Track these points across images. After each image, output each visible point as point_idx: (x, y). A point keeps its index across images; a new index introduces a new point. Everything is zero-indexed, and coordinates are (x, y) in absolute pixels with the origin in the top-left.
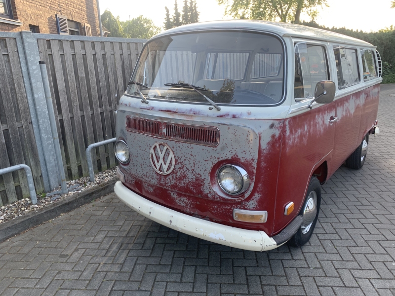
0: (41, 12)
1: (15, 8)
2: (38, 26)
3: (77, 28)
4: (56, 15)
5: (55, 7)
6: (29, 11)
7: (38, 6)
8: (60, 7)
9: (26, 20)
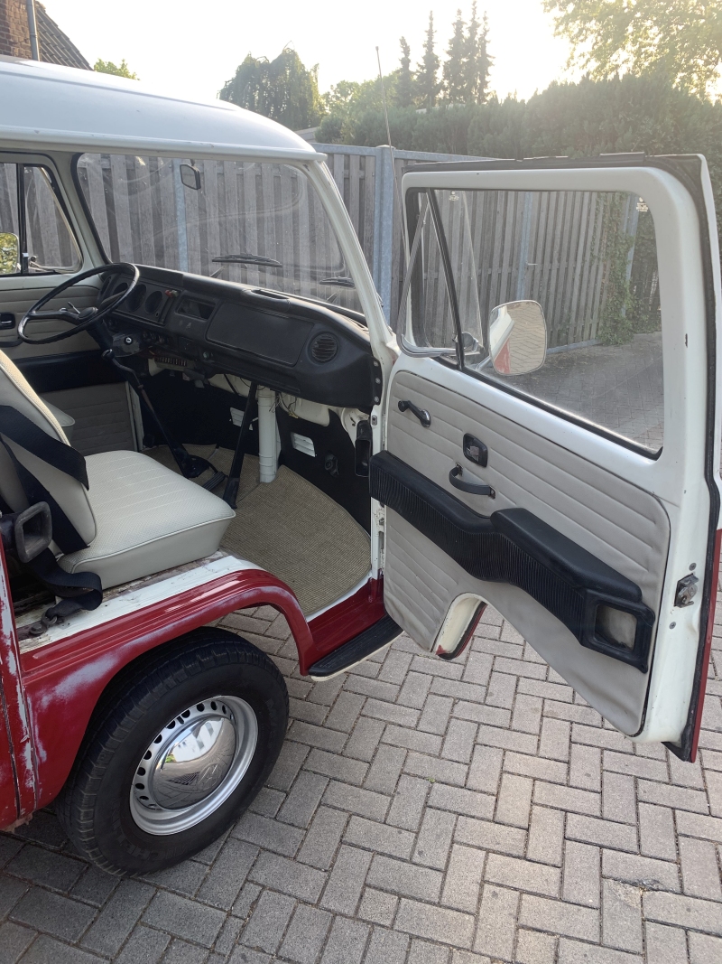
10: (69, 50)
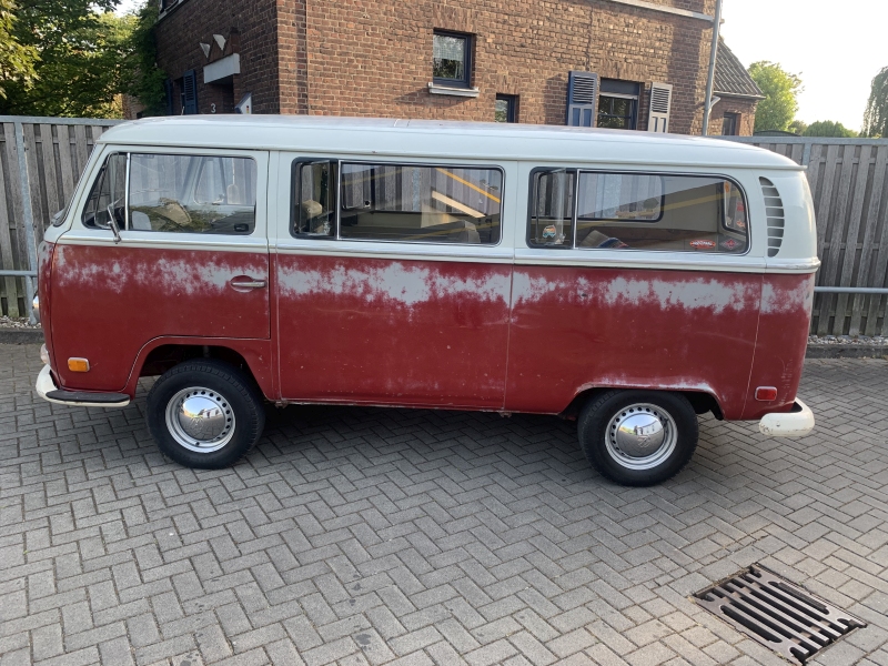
0: (533, 71)
1: (474, 69)
2: (518, 96)
3: (636, 93)
4: (570, 73)
5: (574, 57)
6: (503, 72)
7: (528, 61)
8: (588, 57)
9: (491, 86)
10: (736, 67)
